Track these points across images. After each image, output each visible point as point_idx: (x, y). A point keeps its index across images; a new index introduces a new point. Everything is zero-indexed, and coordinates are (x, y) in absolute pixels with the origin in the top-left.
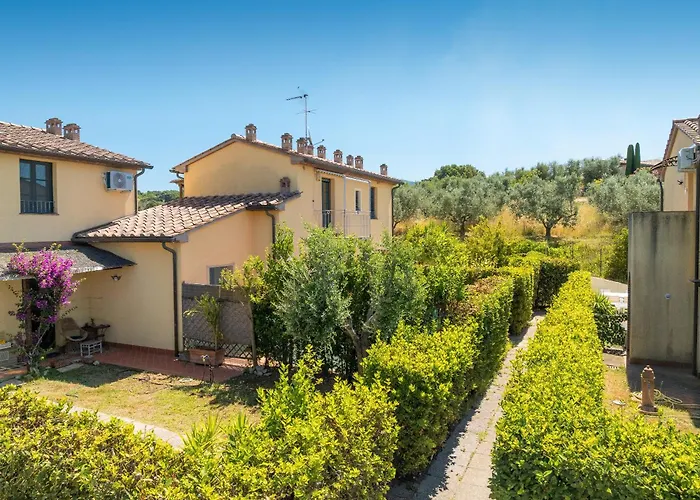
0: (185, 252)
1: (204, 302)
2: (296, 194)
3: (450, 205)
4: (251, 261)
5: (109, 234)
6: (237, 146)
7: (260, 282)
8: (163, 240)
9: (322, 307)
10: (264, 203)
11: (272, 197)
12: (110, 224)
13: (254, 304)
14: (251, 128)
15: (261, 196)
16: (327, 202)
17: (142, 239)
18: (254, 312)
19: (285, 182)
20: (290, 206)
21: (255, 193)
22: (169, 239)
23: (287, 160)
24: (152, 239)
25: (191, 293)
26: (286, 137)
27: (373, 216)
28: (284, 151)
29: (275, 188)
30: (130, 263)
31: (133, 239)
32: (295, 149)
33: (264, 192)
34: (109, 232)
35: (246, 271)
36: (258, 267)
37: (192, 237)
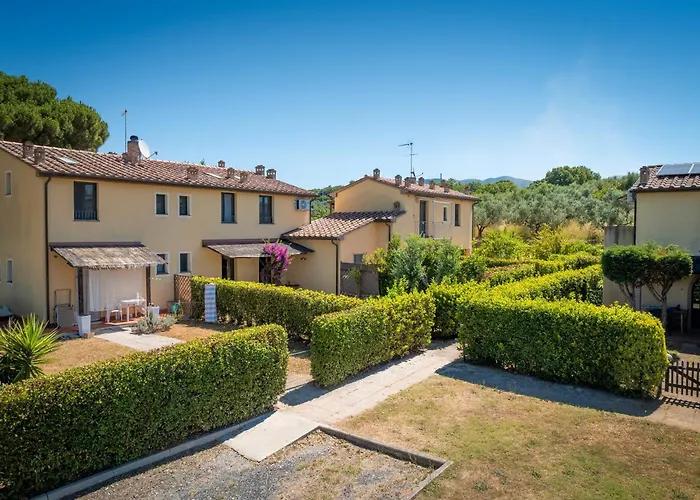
0: (342, 245)
1: (354, 272)
2: (404, 212)
3: (525, 214)
4: (378, 251)
5: (302, 235)
6: (368, 181)
7: (383, 262)
8: (332, 239)
9: (412, 269)
10: (384, 218)
11: (389, 215)
12: (297, 230)
13: (380, 273)
14: (377, 171)
15: (382, 213)
16: (423, 216)
17: (320, 238)
18: (380, 277)
19: (397, 205)
20: (400, 220)
21: (379, 210)
22: (336, 239)
23: (398, 191)
24: (326, 238)
25: (346, 267)
26: (398, 177)
27: (457, 224)
28: (396, 186)
29: (390, 208)
30: (312, 251)
31: (315, 238)
32: (403, 184)
33: (384, 211)
34: (296, 234)
35: (376, 256)
36: (382, 254)
37: (346, 237)
